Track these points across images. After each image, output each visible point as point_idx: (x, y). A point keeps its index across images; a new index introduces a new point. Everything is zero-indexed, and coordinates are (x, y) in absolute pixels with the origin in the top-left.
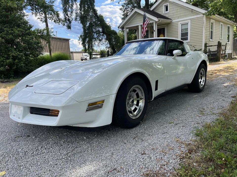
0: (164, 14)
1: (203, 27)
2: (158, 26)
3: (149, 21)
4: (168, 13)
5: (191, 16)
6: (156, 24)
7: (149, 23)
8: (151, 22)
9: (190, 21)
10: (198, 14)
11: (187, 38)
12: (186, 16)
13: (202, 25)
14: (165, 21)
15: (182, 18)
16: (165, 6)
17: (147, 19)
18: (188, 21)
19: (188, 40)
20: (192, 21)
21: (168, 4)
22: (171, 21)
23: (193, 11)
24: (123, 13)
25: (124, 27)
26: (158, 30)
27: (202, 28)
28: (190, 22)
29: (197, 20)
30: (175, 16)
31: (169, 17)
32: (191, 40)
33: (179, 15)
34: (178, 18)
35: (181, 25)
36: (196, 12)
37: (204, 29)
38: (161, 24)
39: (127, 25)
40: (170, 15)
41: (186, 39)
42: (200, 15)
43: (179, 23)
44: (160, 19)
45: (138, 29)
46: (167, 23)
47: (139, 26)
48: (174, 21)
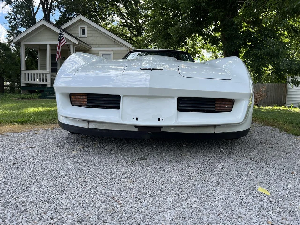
0: (81, 38)
3: (65, 41)
4: (86, 38)
5: (114, 47)
6: (74, 48)
7: (66, 44)
8: (68, 43)
9: (112, 52)
10: (121, 47)
12: (108, 46)
14: (85, 46)
15: (104, 47)
16: (81, 28)
17: (64, 40)
18: (110, 52)
20: (115, 53)
21: (85, 27)
22: (90, 49)
23: (116, 41)
24: (9, 24)
25: (20, 42)
28: (112, 54)
29: (120, 53)
30: (94, 43)
31: (87, 43)
33: (100, 43)
34: (99, 46)
35: (102, 55)
38: (78, 49)
39: (26, 41)
40: (88, 40)
42: (124, 48)
43: (100, 52)
44: (80, 42)
45: (40, 50)
46: (85, 49)
47: (47, 46)
48: (93, 49)
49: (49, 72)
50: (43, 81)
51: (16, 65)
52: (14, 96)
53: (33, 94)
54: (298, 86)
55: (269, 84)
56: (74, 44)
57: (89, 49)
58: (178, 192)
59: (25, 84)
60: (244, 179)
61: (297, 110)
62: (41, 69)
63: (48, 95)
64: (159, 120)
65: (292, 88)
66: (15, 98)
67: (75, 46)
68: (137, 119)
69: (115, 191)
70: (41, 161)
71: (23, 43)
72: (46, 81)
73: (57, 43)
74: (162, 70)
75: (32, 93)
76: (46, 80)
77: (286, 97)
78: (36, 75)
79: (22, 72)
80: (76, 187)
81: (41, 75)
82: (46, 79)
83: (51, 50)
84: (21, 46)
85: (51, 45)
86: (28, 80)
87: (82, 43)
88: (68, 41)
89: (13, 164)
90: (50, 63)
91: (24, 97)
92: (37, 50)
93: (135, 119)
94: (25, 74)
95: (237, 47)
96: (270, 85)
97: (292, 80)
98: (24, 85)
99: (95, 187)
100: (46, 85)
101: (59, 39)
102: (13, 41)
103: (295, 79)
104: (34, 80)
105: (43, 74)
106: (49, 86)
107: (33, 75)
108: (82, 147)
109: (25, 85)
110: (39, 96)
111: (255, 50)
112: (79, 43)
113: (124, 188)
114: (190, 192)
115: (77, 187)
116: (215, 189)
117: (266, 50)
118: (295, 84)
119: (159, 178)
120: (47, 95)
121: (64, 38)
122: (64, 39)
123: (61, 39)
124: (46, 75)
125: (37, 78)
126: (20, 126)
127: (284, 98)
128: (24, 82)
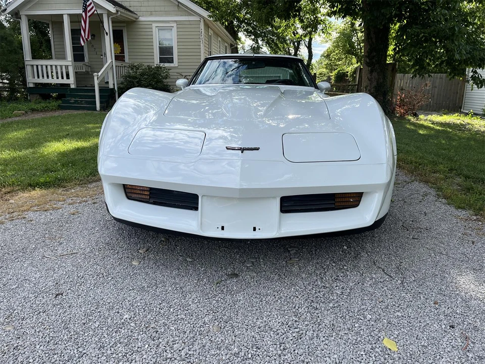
1: (201, 40)
2: (113, 22)
3: (94, 9)
5: (177, 15)
6: (110, 19)
7: (95, 12)
8: (99, 12)
9: (174, 25)
10: (191, 15)
11: (171, 59)
12: (167, 13)
13: (198, 37)
14: (127, 14)
15: (161, 16)
17: (93, 7)
18: (172, 25)
19: (173, 63)
20: (179, 26)
22: (137, 19)
23: (180, 5)
25: (19, 11)
26: (114, 31)
27: (198, 43)
28: (175, 28)
29: (189, 26)
30: (143, 9)
31: (131, 9)
32: (180, 64)
33: (152, 9)
34: (151, 14)
35: (157, 30)
36: (186, 9)
37: (201, 44)
38: (116, 20)
41: (171, 61)
42: (194, 17)
43: (154, 25)
44: (118, 9)
45: (53, 23)
46: (127, 20)
47: (64, 15)
48: (141, 19)
49: (70, 63)
50: (63, 78)
51: (16, 52)
52: (18, 108)
53: (48, 101)
54: (481, 87)
55: (437, 75)
56: (109, 13)
57: (135, 20)
58: (280, 352)
59: (33, 83)
60: (369, 317)
61: (478, 124)
62: (57, 58)
63: (73, 103)
64: (255, 229)
65: (472, 90)
66: (20, 110)
67: (112, 17)
68: (223, 228)
69: (198, 351)
70: (93, 288)
71: (23, 13)
72: (67, 79)
73: (80, 11)
74: (257, 149)
75: (46, 100)
76: (68, 77)
77: (463, 96)
78: (49, 68)
79: (26, 63)
80: (147, 346)
81: (59, 68)
82: (66, 74)
83: (71, 22)
84: (20, 19)
85: (70, 15)
86: (38, 77)
87: (123, 11)
88: (98, 7)
89: (56, 297)
90: (72, 46)
91: (34, 109)
92: (47, 22)
93: (220, 228)
94: (32, 66)
95: (386, 21)
96: (439, 77)
97: (472, 76)
98: (31, 85)
99: (171, 344)
100: (68, 85)
101: (83, 6)
102: (6, 9)
103: (478, 76)
104: (48, 77)
105: (61, 67)
106: (73, 86)
107: (44, 68)
108: (145, 249)
109: (34, 86)
110: (59, 106)
111: (415, 26)
112: (117, 11)
113: (210, 345)
114: (294, 351)
115: (149, 345)
116: (327, 342)
117: (432, 28)
118: (477, 84)
119: (255, 321)
120: (71, 103)
121: (91, 3)
122: (92, 5)
123: (88, 4)
124: (67, 67)
125: (52, 72)
126: (44, 192)
127: (459, 98)
128: (31, 80)
